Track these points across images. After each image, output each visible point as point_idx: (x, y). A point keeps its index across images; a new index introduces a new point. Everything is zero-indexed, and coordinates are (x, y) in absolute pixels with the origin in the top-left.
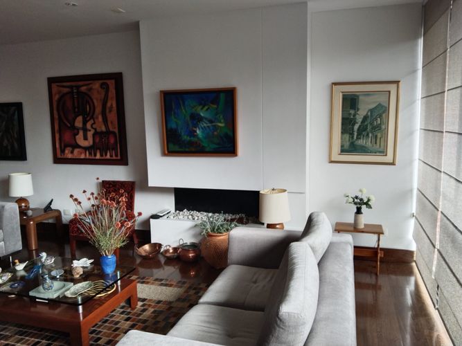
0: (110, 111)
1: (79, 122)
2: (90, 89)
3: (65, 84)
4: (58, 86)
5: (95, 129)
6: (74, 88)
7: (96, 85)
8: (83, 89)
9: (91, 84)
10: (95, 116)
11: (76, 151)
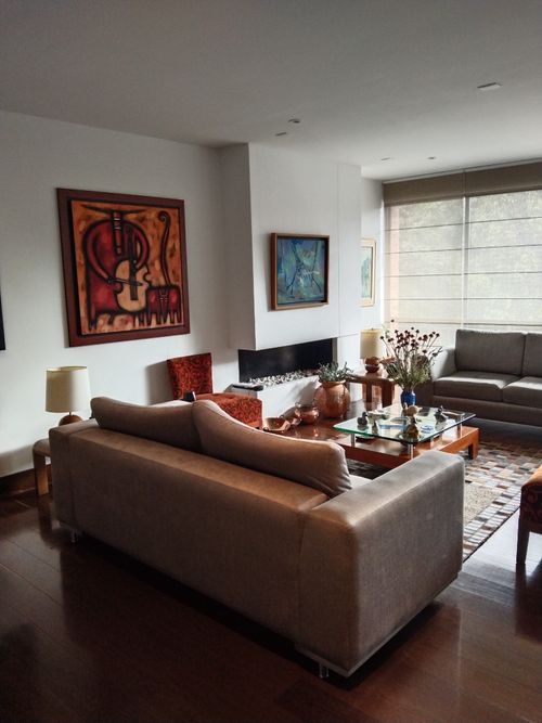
0: (172, 255)
1: (123, 271)
2: (143, 220)
3: (99, 205)
4: (84, 206)
5: (150, 282)
6: (115, 215)
7: (152, 214)
8: (131, 217)
9: (143, 211)
10: (149, 262)
11: (118, 320)
